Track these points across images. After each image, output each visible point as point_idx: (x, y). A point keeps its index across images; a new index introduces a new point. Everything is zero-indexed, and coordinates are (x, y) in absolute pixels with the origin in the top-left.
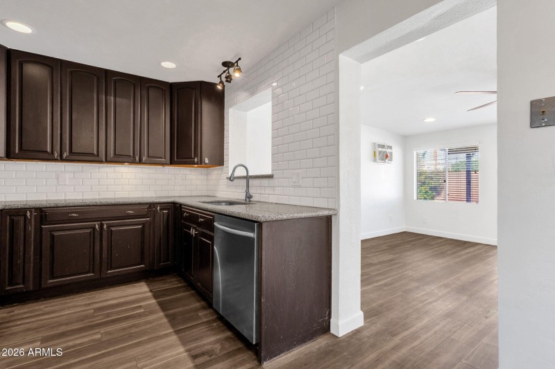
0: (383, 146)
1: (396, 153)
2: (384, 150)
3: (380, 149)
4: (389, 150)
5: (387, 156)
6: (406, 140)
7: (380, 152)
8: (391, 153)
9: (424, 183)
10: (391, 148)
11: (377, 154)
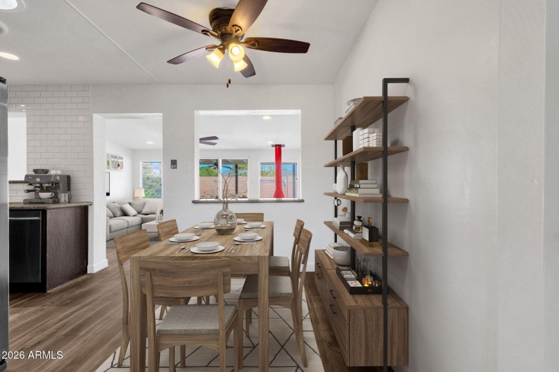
0: (116, 157)
1: (126, 162)
2: (116, 160)
3: (113, 159)
4: (120, 161)
5: (119, 165)
6: (134, 153)
7: (113, 162)
8: (122, 163)
9: (151, 187)
10: (122, 158)
11: (110, 163)
